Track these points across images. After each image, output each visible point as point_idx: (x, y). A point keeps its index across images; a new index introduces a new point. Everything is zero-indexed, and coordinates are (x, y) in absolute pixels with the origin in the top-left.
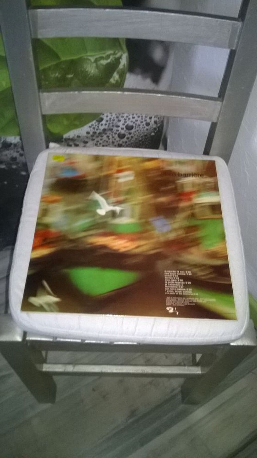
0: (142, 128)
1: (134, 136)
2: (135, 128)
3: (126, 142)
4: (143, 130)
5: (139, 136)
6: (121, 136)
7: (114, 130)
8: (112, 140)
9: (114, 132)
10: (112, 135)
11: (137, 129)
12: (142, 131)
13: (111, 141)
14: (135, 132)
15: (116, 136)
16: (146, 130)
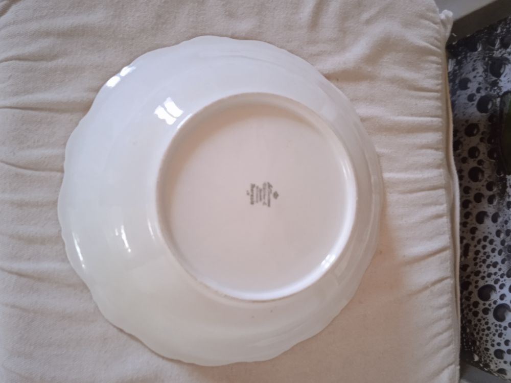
0: (494, 341)
1: (477, 318)
2: (496, 326)
3: (468, 299)
4: (487, 341)
5: (475, 330)
6: (485, 292)
7: (505, 280)
8: (484, 272)
9: (501, 279)
10: (495, 274)
11: (493, 329)
12: (485, 338)
13: (484, 268)
14: (487, 323)
15: (490, 282)
16: (487, 347)
